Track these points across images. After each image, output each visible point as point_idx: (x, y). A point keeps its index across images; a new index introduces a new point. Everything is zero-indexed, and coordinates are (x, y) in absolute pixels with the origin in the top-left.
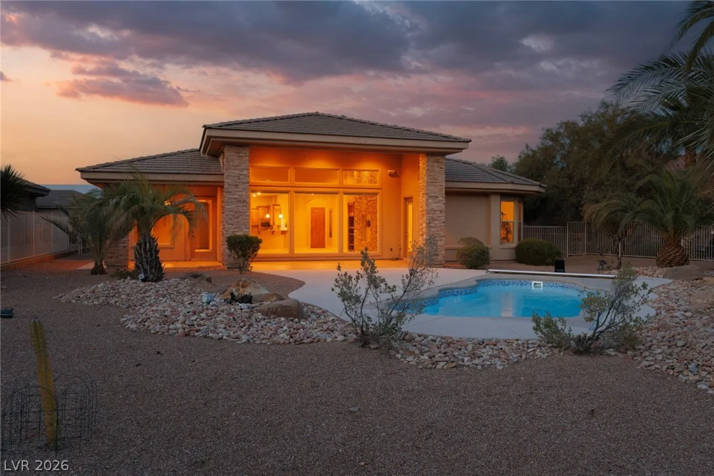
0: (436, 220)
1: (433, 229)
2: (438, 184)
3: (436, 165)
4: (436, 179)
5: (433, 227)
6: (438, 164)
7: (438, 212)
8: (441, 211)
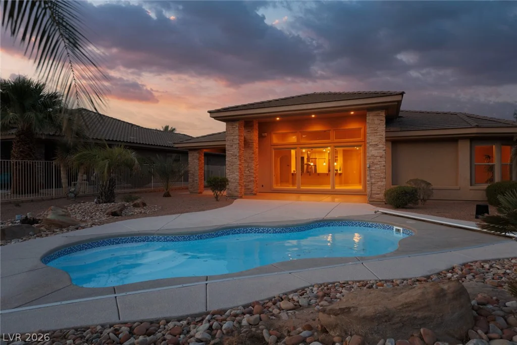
0: (377, 164)
1: (373, 172)
2: (378, 134)
3: (376, 118)
4: (376, 130)
5: (373, 170)
6: (378, 117)
7: (378, 158)
8: (381, 157)
